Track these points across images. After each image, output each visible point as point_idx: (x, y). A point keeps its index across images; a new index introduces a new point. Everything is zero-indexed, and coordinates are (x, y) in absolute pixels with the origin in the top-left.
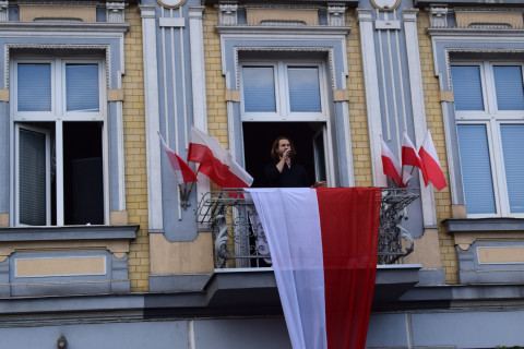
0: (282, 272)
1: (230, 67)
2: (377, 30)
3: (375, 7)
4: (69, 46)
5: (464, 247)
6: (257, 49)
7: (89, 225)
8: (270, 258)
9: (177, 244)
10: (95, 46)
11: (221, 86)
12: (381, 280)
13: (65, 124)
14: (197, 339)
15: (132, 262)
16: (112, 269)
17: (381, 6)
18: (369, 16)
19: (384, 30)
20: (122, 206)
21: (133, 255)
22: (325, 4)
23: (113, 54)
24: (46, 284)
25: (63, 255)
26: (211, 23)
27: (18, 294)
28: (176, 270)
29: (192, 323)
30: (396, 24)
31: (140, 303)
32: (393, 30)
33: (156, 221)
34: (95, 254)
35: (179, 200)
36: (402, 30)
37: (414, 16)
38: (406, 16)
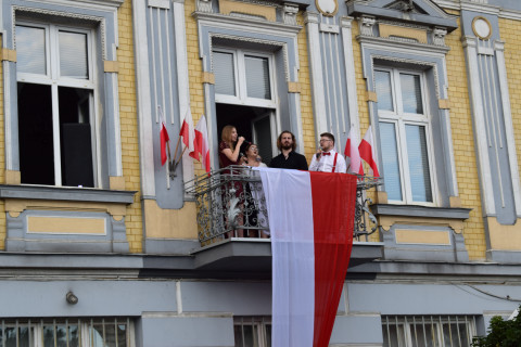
0: (277, 243)
1: (206, 52)
2: (321, 32)
3: (319, 11)
4: (69, 14)
5: (386, 228)
6: (227, 37)
7: (80, 187)
8: (268, 230)
9: (168, 211)
10: (92, 18)
11: (199, 68)
12: (355, 254)
13: (61, 89)
14: (183, 298)
15: (128, 225)
16: (112, 230)
17: (324, 11)
18: (316, 19)
19: (326, 33)
20: (119, 172)
21: (128, 218)
22: (282, 4)
23: (108, 28)
24: (56, 241)
25: (70, 215)
26: (190, 9)
27: (30, 249)
28: (167, 235)
29: (178, 284)
30: (336, 29)
31: (139, 263)
32: (333, 34)
33: (149, 188)
34: (96, 215)
35: (168, 171)
36: (340, 34)
37: (349, 23)
38: (344, 23)
